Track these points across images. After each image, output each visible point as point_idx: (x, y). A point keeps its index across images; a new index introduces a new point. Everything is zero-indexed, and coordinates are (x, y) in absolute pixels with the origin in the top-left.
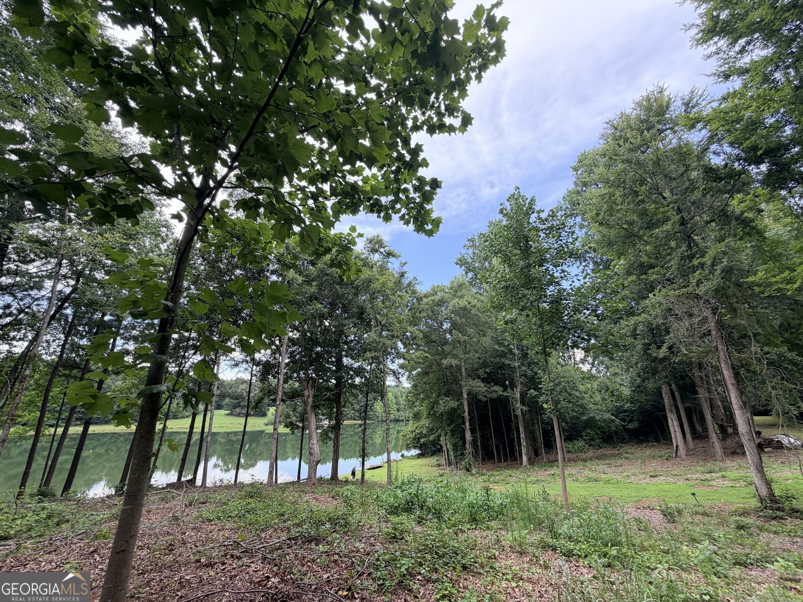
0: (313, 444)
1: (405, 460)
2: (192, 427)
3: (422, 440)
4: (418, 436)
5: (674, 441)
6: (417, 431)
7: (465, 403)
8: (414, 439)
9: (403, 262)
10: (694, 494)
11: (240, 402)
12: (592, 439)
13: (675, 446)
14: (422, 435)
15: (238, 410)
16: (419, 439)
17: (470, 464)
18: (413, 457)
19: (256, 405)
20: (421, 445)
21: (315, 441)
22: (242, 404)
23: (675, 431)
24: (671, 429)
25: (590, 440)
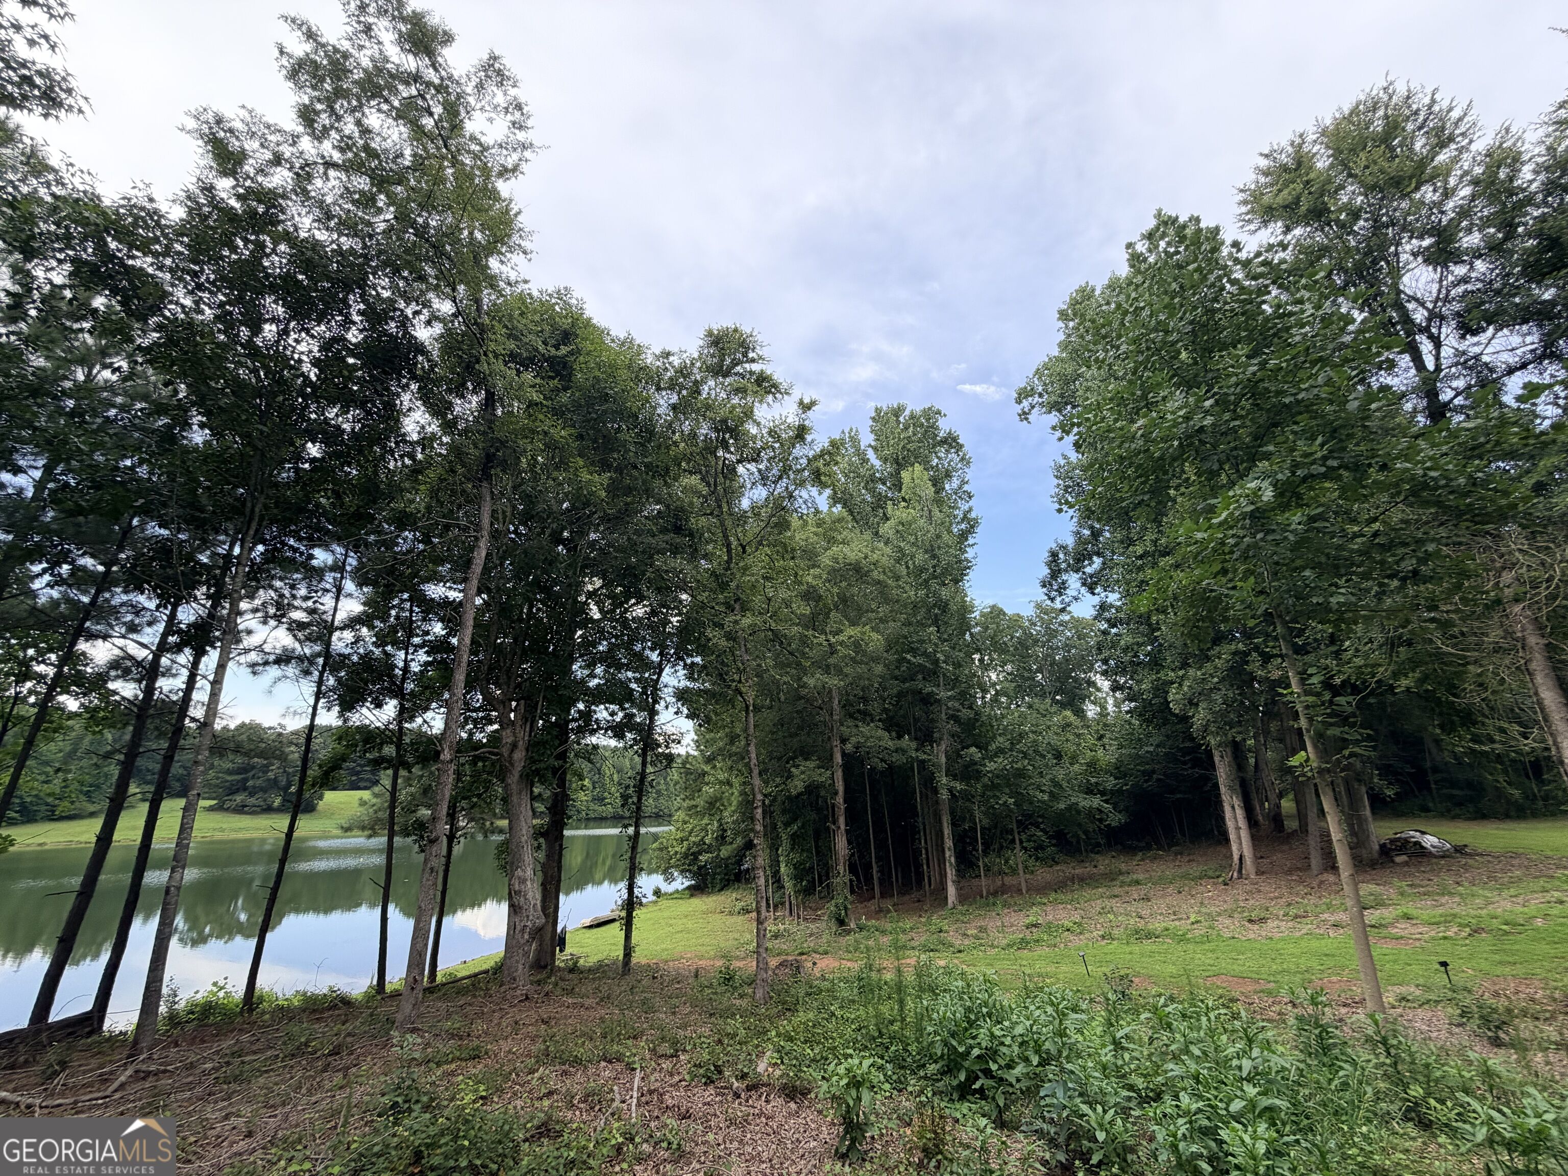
0: (523, 881)
1: (664, 903)
2: (105, 839)
3: (703, 858)
4: (695, 849)
5: (1234, 847)
6: (692, 839)
7: (839, 775)
8: (686, 856)
9: (807, 401)
10: (1444, 964)
11: (246, 780)
12: (1040, 847)
13: (1236, 857)
14: (702, 847)
15: (239, 798)
16: (696, 855)
17: (846, 908)
18: (676, 895)
19: (326, 774)
20: (700, 868)
21: (529, 872)
22: (250, 783)
23: (1238, 828)
24: (1230, 824)
25: (1036, 849)
